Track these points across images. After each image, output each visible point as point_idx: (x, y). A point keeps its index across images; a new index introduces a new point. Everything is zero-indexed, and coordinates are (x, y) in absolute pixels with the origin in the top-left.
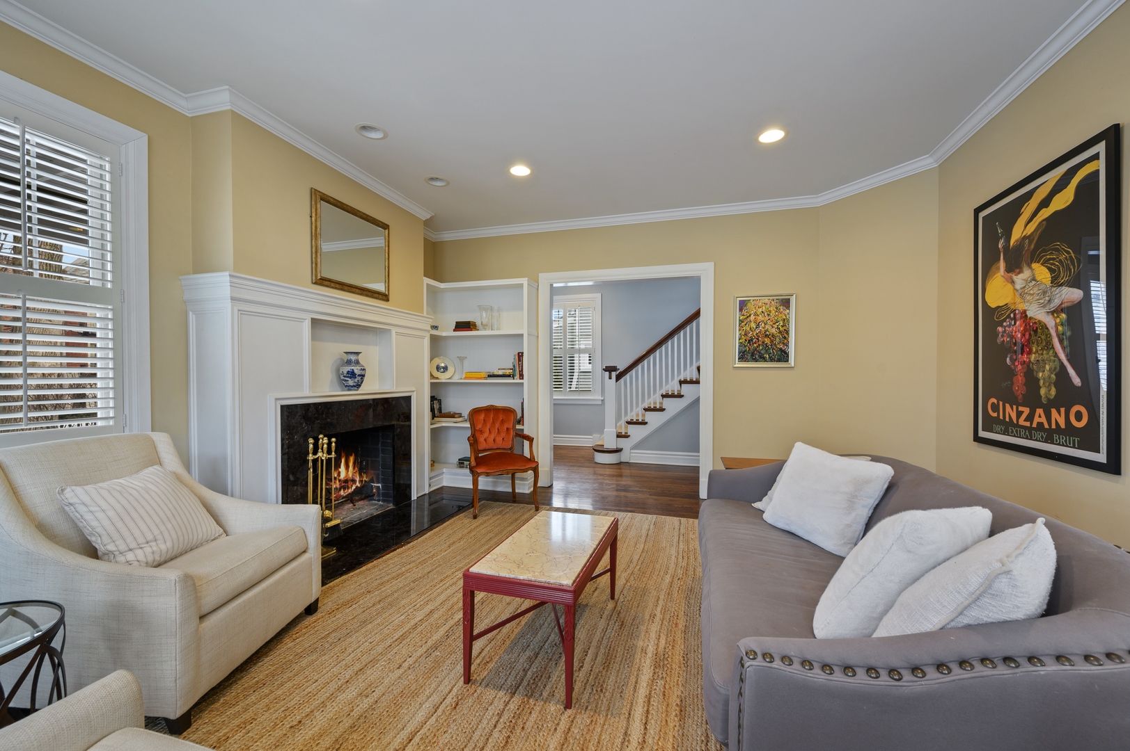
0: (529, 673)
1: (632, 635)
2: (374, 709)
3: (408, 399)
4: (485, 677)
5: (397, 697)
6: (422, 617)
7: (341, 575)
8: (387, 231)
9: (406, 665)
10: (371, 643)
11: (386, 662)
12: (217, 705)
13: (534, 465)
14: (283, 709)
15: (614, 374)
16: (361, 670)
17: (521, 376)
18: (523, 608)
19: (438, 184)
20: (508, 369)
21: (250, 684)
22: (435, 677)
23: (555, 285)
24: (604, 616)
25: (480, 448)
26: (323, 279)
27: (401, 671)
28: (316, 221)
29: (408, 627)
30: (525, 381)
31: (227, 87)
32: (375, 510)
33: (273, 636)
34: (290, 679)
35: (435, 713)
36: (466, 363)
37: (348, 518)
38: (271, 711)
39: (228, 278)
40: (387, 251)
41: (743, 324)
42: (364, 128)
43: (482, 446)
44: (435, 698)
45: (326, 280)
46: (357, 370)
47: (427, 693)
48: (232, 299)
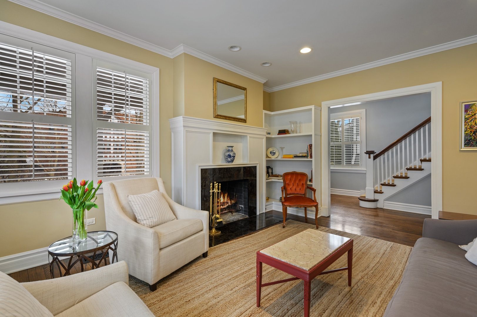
0: (290, 312)
1: (356, 310)
2: (216, 305)
3: (255, 167)
4: (267, 307)
5: (227, 303)
6: (247, 270)
7: (220, 243)
8: (245, 91)
9: (234, 290)
10: (223, 276)
11: (227, 286)
12: (166, 284)
13: (315, 204)
14: (185, 293)
15: (372, 156)
16: (216, 286)
17: (311, 157)
18: (287, 278)
19: (267, 65)
20: (304, 153)
21: (178, 280)
22: (245, 299)
23: (331, 107)
24: (341, 294)
25: (288, 193)
26: (218, 115)
27: (232, 292)
28: (215, 91)
29: (240, 272)
30: (313, 159)
31: (182, 44)
32: (240, 217)
33: (188, 263)
34: (191, 282)
35: (240, 316)
36: (284, 150)
37: (229, 219)
38: (181, 293)
39: (182, 118)
40: (245, 100)
41: (468, 121)
42: (232, 47)
43: (289, 192)
44: (243, 309)
45: (219, 116)
46: (232, 154)
47: (240, 305)
48: (184, 126)
